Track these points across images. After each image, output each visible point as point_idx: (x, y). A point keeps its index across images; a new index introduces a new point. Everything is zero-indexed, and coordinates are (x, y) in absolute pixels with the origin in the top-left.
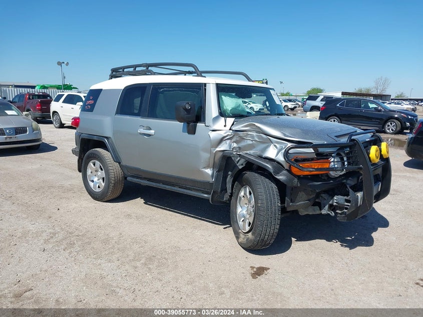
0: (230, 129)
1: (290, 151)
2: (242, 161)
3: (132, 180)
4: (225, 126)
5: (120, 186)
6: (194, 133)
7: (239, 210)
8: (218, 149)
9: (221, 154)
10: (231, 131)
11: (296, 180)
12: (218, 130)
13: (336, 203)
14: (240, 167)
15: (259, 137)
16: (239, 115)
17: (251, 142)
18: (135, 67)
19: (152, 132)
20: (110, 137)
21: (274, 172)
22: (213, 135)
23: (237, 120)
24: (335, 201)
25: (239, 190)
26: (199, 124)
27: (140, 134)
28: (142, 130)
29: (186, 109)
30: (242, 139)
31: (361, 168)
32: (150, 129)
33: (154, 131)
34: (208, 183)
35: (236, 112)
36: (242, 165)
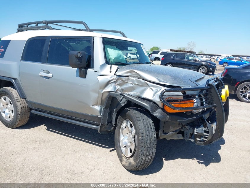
0: (115, 75)
1: (165, 94)
2: (124, 100)
3: (35, 113)
4: (110, 72)
5: (27, 116)
6: (85, 77)
7: (122, 138)
8: (105, 90)
9: (107, 94)
10: (116, 76)
11: (168, 117)
12: (105, 75)
13: (196, 132)
14: (123, 105)
15: (138, 82)
16: (121, 64)
17: (132, 85)
18: (37, 23)
19: (50, 75)
20: (17, 79)
21: (151, 110)
22: (100, 79)
23: (120, 67)
24: (196, 131)
25: (122, 122)
26: (89, 70)
27: (41, 76)
28: (42, 74)
29: (77, 58)
30: (124, 82)
31: (215, 107)
32: (49, 72)
33: (52, 74)
34: (97, 117)
35: (118, 61)
36: (124, 103)
